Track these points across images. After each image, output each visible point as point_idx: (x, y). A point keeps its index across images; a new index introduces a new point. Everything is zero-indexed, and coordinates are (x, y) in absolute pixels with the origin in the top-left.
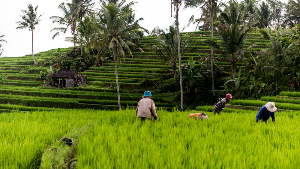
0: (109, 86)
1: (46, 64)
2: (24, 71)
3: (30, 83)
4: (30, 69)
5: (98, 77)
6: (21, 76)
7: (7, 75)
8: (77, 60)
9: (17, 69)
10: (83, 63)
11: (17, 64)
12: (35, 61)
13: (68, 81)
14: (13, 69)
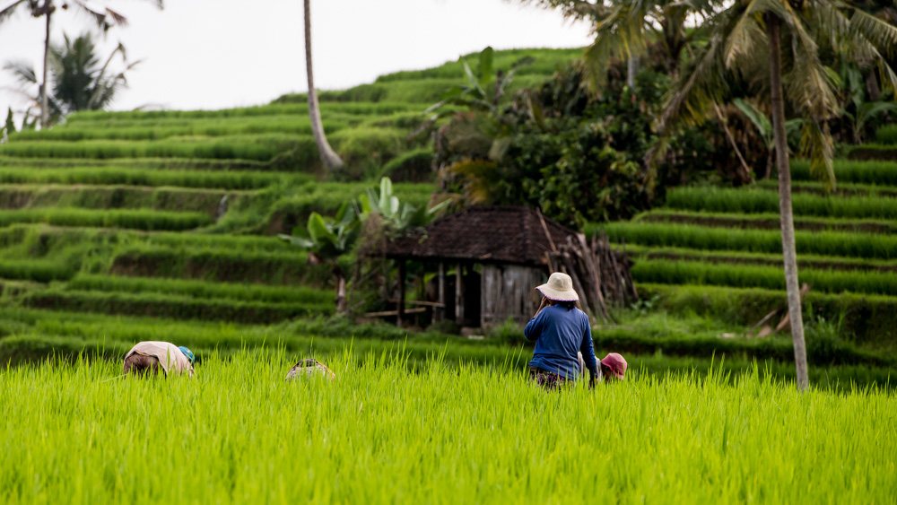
0: (774, 322)
1: (407, 163)
2: (245, 216)
3: (276, 299)
4: (285, 200)
5: (709, 259)
6: (216, 251)
7: (114, 240)
8: (582, 141)
9: (192, 197)
10: (622, 156)
11: (199, 166)
12: (323, 139)
13: (495, 286)
14: (164, 201)
